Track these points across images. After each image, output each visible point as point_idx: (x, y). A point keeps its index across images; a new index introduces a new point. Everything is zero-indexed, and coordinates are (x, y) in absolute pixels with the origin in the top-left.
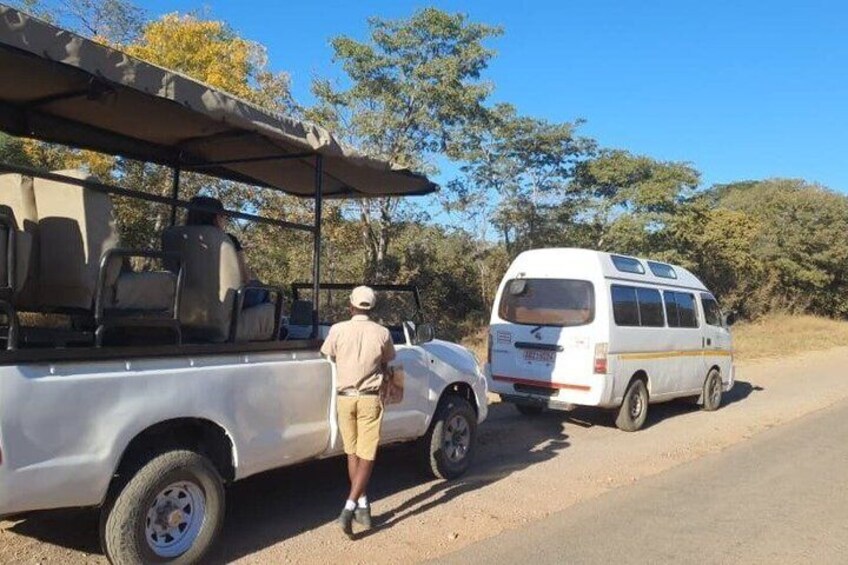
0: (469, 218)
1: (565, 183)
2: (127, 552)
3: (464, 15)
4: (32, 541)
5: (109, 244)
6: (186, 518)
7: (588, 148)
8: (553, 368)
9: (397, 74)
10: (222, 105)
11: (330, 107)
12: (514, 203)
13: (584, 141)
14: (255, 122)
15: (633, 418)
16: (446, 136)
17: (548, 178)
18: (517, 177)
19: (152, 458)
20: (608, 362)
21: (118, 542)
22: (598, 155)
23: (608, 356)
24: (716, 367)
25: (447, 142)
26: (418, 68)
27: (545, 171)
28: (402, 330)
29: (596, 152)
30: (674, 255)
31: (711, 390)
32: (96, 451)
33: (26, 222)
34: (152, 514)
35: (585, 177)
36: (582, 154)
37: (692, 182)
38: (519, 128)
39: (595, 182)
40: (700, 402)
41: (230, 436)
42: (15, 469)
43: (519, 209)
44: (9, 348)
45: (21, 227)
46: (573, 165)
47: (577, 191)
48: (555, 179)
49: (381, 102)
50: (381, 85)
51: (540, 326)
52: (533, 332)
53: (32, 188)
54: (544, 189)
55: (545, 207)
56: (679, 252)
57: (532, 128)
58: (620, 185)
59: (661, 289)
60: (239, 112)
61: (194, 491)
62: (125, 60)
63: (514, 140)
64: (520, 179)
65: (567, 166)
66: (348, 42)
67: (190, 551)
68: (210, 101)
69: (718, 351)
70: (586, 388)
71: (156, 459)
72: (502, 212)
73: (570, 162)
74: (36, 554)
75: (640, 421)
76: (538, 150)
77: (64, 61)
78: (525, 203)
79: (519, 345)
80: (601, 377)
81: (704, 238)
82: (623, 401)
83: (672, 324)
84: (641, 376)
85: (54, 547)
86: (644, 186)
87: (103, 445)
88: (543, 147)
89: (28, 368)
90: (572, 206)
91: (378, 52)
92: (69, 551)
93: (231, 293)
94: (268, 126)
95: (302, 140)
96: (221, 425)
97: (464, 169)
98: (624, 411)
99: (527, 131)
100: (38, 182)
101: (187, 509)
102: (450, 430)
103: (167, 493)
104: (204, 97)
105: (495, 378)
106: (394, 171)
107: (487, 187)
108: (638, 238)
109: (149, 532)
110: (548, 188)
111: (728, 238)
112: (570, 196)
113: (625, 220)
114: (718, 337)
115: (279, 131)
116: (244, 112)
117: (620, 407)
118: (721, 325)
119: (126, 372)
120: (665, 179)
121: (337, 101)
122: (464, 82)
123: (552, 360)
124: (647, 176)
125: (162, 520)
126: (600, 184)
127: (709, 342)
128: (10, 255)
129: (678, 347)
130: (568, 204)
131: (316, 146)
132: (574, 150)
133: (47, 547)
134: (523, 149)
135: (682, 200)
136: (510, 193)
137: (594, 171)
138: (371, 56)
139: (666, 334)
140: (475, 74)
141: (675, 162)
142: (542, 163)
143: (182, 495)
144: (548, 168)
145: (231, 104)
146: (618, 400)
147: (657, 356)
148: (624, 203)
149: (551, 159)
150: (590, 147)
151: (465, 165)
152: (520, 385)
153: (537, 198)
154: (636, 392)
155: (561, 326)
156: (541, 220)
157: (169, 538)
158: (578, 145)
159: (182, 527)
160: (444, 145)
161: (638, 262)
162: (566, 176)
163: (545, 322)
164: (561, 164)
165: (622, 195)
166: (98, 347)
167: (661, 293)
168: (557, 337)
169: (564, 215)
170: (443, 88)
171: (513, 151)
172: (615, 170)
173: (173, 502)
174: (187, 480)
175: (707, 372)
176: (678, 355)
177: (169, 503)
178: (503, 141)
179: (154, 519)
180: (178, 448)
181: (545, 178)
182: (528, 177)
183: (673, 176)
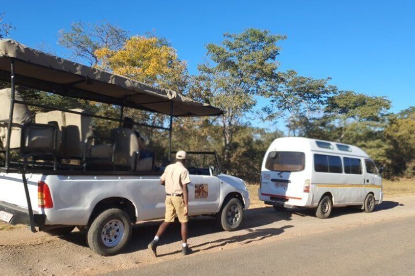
0: (273, 124)
1: (323, 107)
2: (94, 243)
3: (267, 31)
4: (64, 241)
5: (89, 134)
6: (117, 233)
7: (333, 91)
8: (287, 190)
9: (235, 60)
10: (133, 85)
11: (206, 74)
12: (297, 117)
13: (331, 87)
14: (145, 90)
15: (323, 213)
16: (258, 87)
17: (314, 105)
18: (299, 104)
19: (105, 210)
20: (310, 187)
21: (91, 239)
22: (339, 94)
23: (310, 185)
24: (372, 193)
25: (259, 90)
26: (244, 57)
27: (312, 102)
28: (209, 170)
29: (337, 92)
30: (379, 142)
31: (369, 203)
32: (85, 206)
33: (62, 127)
34: (104, 230)
35: (332, 105)
36: (330, 93)
37: (387, 106)
38: (298, 82)
39: (338, 107)
40: (363, 208)
41: (135, 205)
42: (57, 209)
43: (300, 120)
44: (55, 169)
45: (61, 129)
46: (326, 99)
47: (329, 111)
48: (317, 105)
49: (228, 73)
50: (228, 64)
51: (282, 172)
52: (278, 174)
53: (65, 116)
54: (313, 110)
55: (314, 119)
56: (382, 141)
57: (304, 81)
58: (350, 108)
59: (342, 157)
60: (139, 87)
61: (120, 224)
62: (97, 71)
63: (296, 87)
64: (300, 105)
65: (323, 99)
66: (213, 46)
67: (118, 246)
68: (128, 83)
69: (373, 185)
70: (300, 199)
71: (106, 211)
72: (291, 121)
73: (325, 97)
74: (66, 245)
75: (328, 214)
76: (308, 92)
77: (76, 73)
78: (303, 116)
79: (273, 180)
80: (307, 194)
81: (398, 134)
82: (318, 205)
83: (347, 172)
84: (328, 195)
85: (72, 243)
86: (363, 108)
87: (87, 204)
88: (310, 90)
89: (61, 176)
90: (327, 118)
91: (227, 50)
92: (77, 245)
93: (135, 153)
94: (151, 92)
95: (165, 96)
96: (131, 201)
97: (273, 101)
98: (319, 209)
99: (302, 83)
100: (67, 114)
101: (118, 230)
102: (230, 211)
103: (110, 224)
104: (126, 82)
105: (263, 194)
106: (204, 106)
107: (283, 109)
108: (360, 134)
109: (103, 237)
110: (314, 110)
111: (411, 133)
112: (327, 114)
113: (354, 125)
114: (373, 179)
115: (155, 93)
116: (141, 87)
117: (317, 207)
118: (376, 174)
119: (95, 179)
120: (373, 105)
121: (209, 71)
122: (266, 62)
123: (286, 186)
124: (364, 103)
125: (108, 233)
126: (340, 108)
127: (368, 181)
128: (55, 138)
129: (349, 182)
130: (325, 117)
131: (170, 98)
132: (326, 92)
133: (70, 244)
134: (301, 91)
135: (383, 115)
136: (296, 112)
137: (337, 101)
138: (223, 52)
139: (343, 176)
140: (273, 58)
141: (378, 97)
142: (310, 98)
143: (116, 225)
144: (314, 100)
145: (136, 84)
146: (316, 204)
147: (338, 186)
148: (353, 117)
149: (314, 96)
150: (334, 90)
151: (273, 99)
152: (273, 197)
153: (309, 115)
154: (326, 201)
155: (290, 172)
156: (311, 125)
157: (110, 240)
158: (328, 89)
159: (116, 237)
160: (257, 90)
161: (329, 144)
162: (323, 104)
163: (284, 170)
164: (320, 98)
165: (351, 113)
166: (84, 170)
167: (342, 158)
168: (288, 176)
169: (323, 122)
170: (256, 66)
171: (296, 92)
172: (347, 101)
173: (113, 228)
174: (118, 219)
175: (366, 195)
176: (349, 186)
177: (111, 227)
178: (290, 88)
179: (105, 232)
180: (114, 208)
181: (312, 105)
182: (304, 105)
183: (377, 103)
